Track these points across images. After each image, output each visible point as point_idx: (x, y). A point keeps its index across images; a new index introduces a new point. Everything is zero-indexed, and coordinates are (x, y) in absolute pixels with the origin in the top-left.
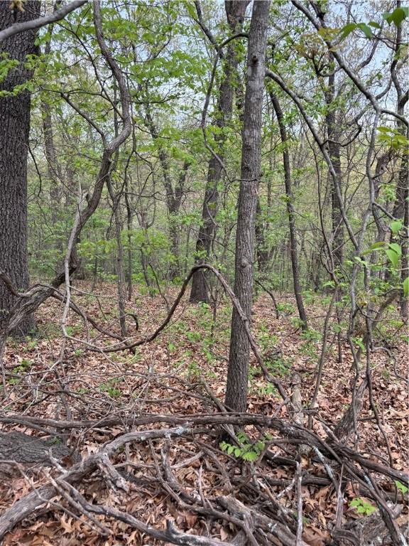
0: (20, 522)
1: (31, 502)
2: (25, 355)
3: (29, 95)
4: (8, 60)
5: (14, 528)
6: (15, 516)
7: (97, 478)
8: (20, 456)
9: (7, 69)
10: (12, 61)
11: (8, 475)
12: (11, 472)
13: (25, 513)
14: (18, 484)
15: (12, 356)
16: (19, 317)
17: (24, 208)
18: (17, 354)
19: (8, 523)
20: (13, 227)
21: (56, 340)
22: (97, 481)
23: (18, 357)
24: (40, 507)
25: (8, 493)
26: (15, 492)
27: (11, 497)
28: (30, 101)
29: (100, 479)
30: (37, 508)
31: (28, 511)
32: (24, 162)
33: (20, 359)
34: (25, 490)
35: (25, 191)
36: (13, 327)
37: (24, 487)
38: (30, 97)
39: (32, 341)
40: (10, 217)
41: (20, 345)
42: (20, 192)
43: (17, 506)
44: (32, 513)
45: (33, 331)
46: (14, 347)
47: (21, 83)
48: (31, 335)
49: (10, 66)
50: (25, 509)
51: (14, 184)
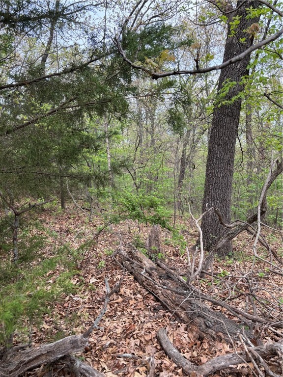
0: (219, 371)
1: (227, 360)
2: (225, 268)
3: (241, 101)
4: (230, 83)
5: (215, 373)
6: (217, 365)
7: (275, 363)
8: (222, 328)
9: (228, 88)
10: (232, 83)
11: (213, 338)
12: (215, 336)
13: (223, 366)
14: (219, 346)
15: (216, 267)
16: (224, 241)
17: (231, 172)
18: (220, 266)
19: (212, 368)
20: (223, 184)
21: (245, 263)
22: (275, 365)
23: (220, 268)
24: (232, 366)
25: (213, 349)
26: (217, 350)
27: (214, 352)
28: (241, 105)
29: (277, 364)
30: (230, 366)
31: (225, 366)
32: (234, 144)
33: (222, 270)
34: (223, 351)
35: (233, 161)
36: (219, 246)
37: (223, 349)
38: (241, 103)
39: (229, 260)
40: (223, 178)
41: (222, 261)
42: (230, 162)
43: (218, 359)
44: (227, 368)
45: (230, 254)
46: (218, 261)
47: (236, 95)
48: (229, 256)
49: (230, 86)
50: (223, 364)
51: (226, 157)
